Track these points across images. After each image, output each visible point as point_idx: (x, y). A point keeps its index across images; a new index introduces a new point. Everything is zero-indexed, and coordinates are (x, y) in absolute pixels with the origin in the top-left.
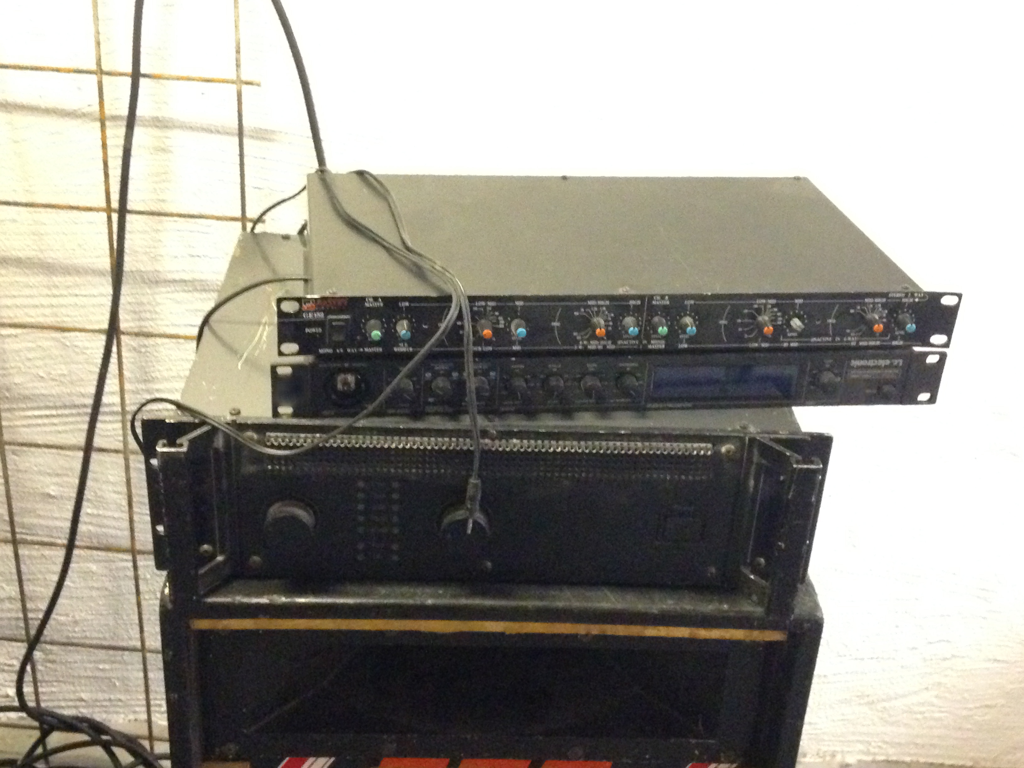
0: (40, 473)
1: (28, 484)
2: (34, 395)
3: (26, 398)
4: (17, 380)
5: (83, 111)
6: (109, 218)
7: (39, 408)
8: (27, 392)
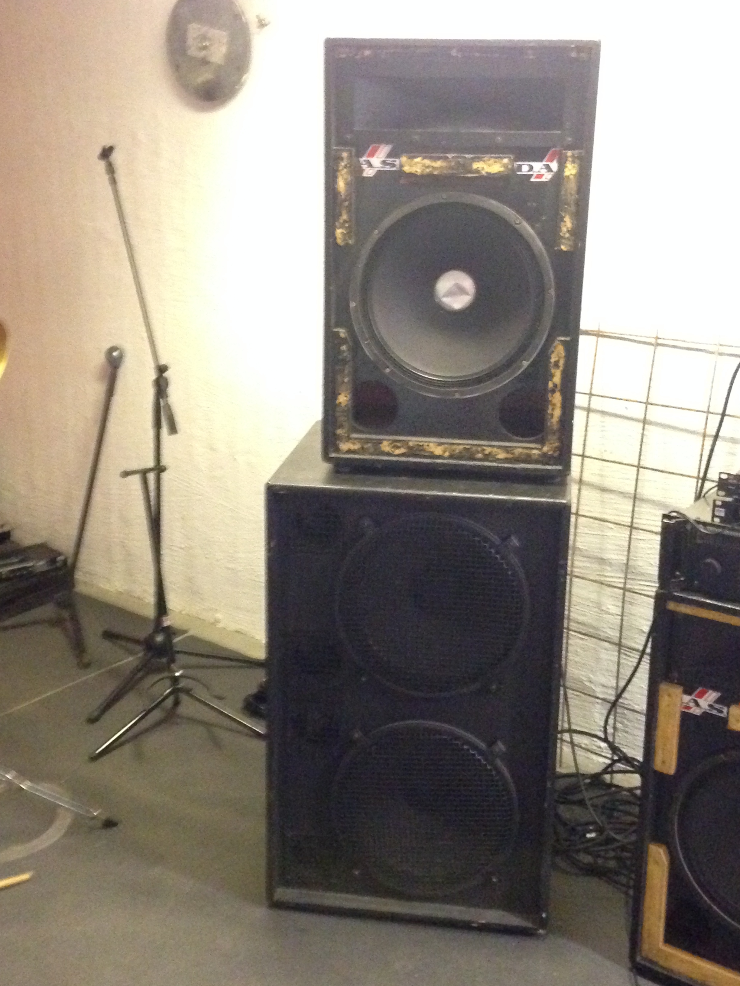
0: (640, 617)
1: (634, 622)
2: (647, 574)
3: (642, 574)
4: (640, 563)
5: (699, 431)
6: (698, 482)
7: (646, 581)
8: (643, 571)
